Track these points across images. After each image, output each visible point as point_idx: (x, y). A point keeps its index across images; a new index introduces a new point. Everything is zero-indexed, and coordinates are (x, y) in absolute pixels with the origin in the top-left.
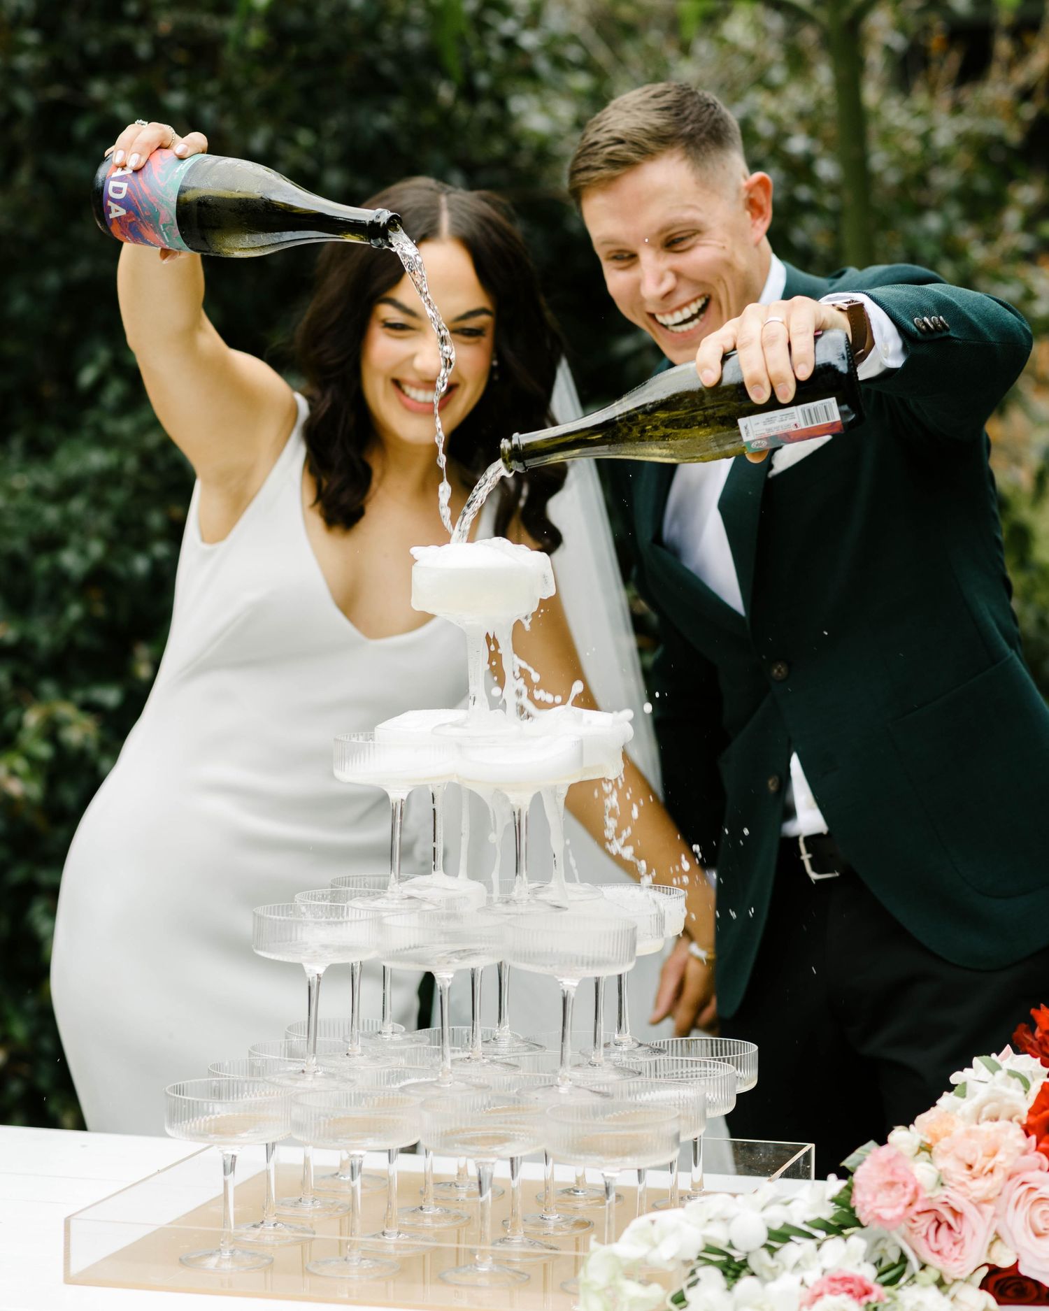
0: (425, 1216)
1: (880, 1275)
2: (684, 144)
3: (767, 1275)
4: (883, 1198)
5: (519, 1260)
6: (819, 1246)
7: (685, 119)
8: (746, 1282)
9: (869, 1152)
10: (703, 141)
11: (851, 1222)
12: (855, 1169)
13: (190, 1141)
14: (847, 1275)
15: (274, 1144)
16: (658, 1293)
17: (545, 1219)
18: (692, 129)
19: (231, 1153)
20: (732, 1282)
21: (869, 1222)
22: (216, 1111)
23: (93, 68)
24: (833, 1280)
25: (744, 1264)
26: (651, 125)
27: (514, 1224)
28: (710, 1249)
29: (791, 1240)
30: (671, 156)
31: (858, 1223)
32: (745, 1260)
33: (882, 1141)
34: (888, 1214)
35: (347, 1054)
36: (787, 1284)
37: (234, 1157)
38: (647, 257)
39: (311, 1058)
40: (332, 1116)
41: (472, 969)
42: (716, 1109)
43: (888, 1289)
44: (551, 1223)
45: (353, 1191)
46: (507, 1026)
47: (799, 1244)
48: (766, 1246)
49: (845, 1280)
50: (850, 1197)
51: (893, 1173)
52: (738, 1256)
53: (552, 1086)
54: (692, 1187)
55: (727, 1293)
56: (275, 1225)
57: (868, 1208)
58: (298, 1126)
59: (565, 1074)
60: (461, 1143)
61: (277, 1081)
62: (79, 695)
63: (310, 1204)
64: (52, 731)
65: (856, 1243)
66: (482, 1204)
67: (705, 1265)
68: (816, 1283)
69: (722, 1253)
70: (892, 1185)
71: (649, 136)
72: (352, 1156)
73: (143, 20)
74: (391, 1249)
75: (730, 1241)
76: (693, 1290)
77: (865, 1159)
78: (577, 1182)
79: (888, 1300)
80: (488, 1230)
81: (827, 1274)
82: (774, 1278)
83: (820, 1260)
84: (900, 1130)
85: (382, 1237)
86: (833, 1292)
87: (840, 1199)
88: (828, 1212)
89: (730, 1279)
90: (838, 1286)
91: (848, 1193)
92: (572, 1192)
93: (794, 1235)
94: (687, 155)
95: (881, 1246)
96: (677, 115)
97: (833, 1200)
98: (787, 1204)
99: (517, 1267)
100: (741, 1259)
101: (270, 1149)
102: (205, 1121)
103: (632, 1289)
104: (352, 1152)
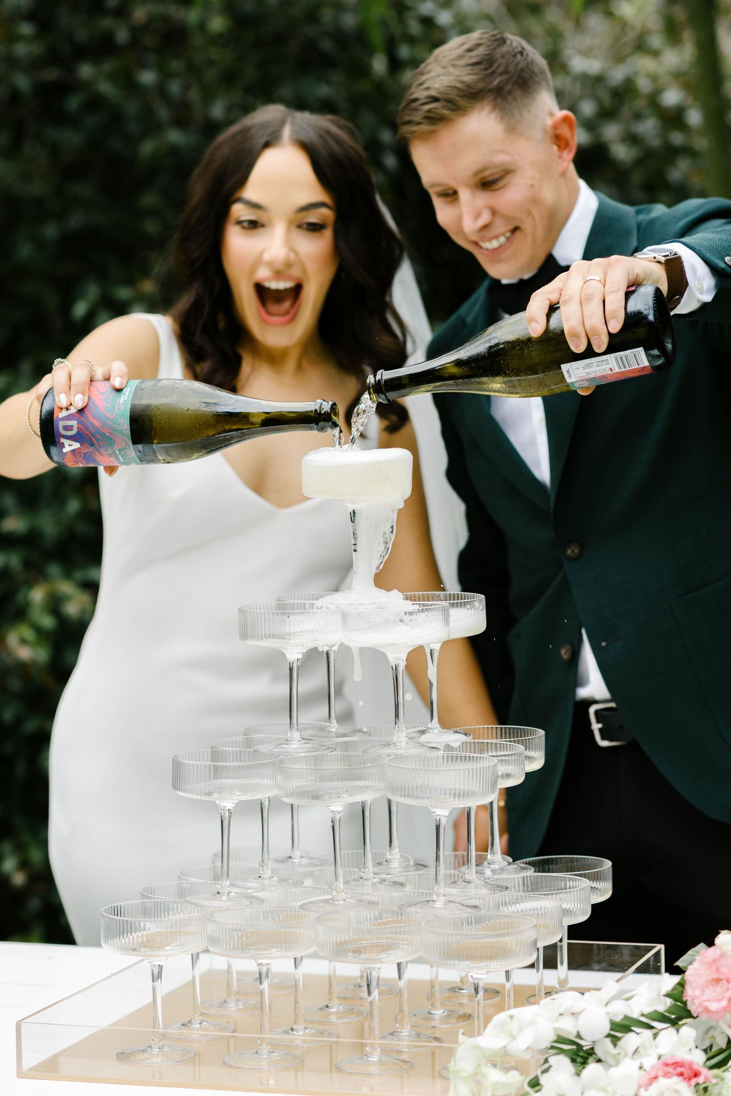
0: (331, 1013)
1: (709, 1059)
2: (492, 98)
3: (611, 1061)
4: (709, 993)
5: (407, 1050)
6: (655, 1036)
7: (493, 73)
8: (592, 1068)
9: (698, 952)
10: (510, 92)
11: (684, 1014)
12: (686, 968)
13: (126, 954)
14: (678, 1060)
15: (198, 954)
16: (516, 1079)
17: (432, 1014)
18: (500, 82)
19: (158, 963)
20: (580, 1068)
21: (698, 1013)
22: (147, 928)
23: (82, 53)
24: (667, 1065)
25: (591, 1052)
26: (463, 82)
27: (402, 1020)
28: (561, 1040)
29: (633, 1031)
30: (482, 109)
31: (689, 1015)
32: (592, 1049)
33: (711, 943)
34: (714, 1006)
35: (260, 877)
36: (627, 1069)
37: (160, 967)
38: (465, 195)
39: (225, 881)
40: (244, 931)
41: (362, 802)
42: (573, 918)
43: (715, 1071)
44: (437, 1017)
45: (262, 993)
46: (397, 850)
47: (638, 1034)
48: (609, 1036)
49: (676, 1064)
50: (682, 993)
51: (718, 971)
52: (586, 1044)
53: (428, 901)
54: (559, 984)
55: (576, 1078)
56: (200, 1023)
57: (697, 1002)
58: (213, 941)
59: (440, 890)
60: (354, 952)
61: (197, 902)
62: (79, 575)
63: (233, 1004)
64: (55, 605)
65: (688, 1031)
66: (371, 1003)
67: (557, 1054)
68: (652, 1067)
69: (572, 1043)
70: (717, 981)
71: (461, 93)
72: (259, 965)
73: (122, 12)
74: (299, 1042)
75: (578, 1032)
76: (546, 1075)
77: (695, 960)
78: (462, 981)
79: (714, 1081)
80: (376, 1026)
81: (662, 1059)
82: (617, 1064)
83: (657, 1047)
84: (725, 934)
85: (291, 1032)
86: (666, 1075)
87: (673, 993)
88: (664, 1005)
89: (579, 1064)
90: (670, 1069)
91: (680, 989)
92: (457, 990)
93: (634, 1026)
94: (495, 107)
95: (711, 1034)
96: (486, 69)
97: (668, 995)
98: (628, 999)
99: (405, 1057)
100: (588, 1047)
101: (195, 958)
102: (138, 936)
103: (494, 1076)
104: (260, 961)
